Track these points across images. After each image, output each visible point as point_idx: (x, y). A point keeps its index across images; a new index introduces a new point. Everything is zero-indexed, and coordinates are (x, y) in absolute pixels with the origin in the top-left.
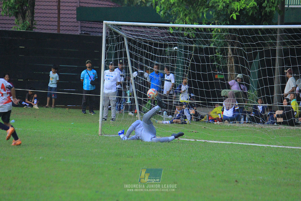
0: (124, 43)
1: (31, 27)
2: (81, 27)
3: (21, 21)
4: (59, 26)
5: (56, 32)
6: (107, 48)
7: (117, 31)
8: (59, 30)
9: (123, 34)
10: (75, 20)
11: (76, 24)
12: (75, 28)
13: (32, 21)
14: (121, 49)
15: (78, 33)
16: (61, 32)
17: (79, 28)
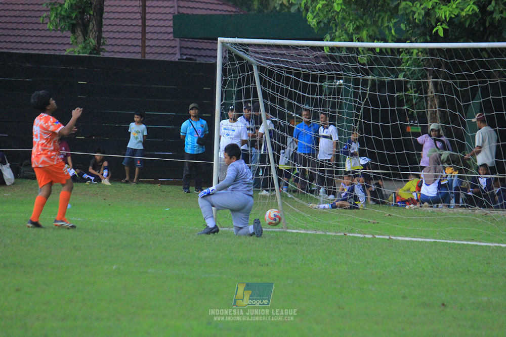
0: (252, 75)
1: (97, 49)
2: (181, 48)
3: (81, 39)
4: (144, 47)
5: (139, 57)
6: (224, 83)
7: (241, 54)
8: (144, 53)
9: (251, 59)
10: (171, 36)
11: (172, 44)
12: (171, 51)
13: (99, 38)
14: (248, 83)
15: (176, 58)
16: (148, 57)
17: (177, 50)
